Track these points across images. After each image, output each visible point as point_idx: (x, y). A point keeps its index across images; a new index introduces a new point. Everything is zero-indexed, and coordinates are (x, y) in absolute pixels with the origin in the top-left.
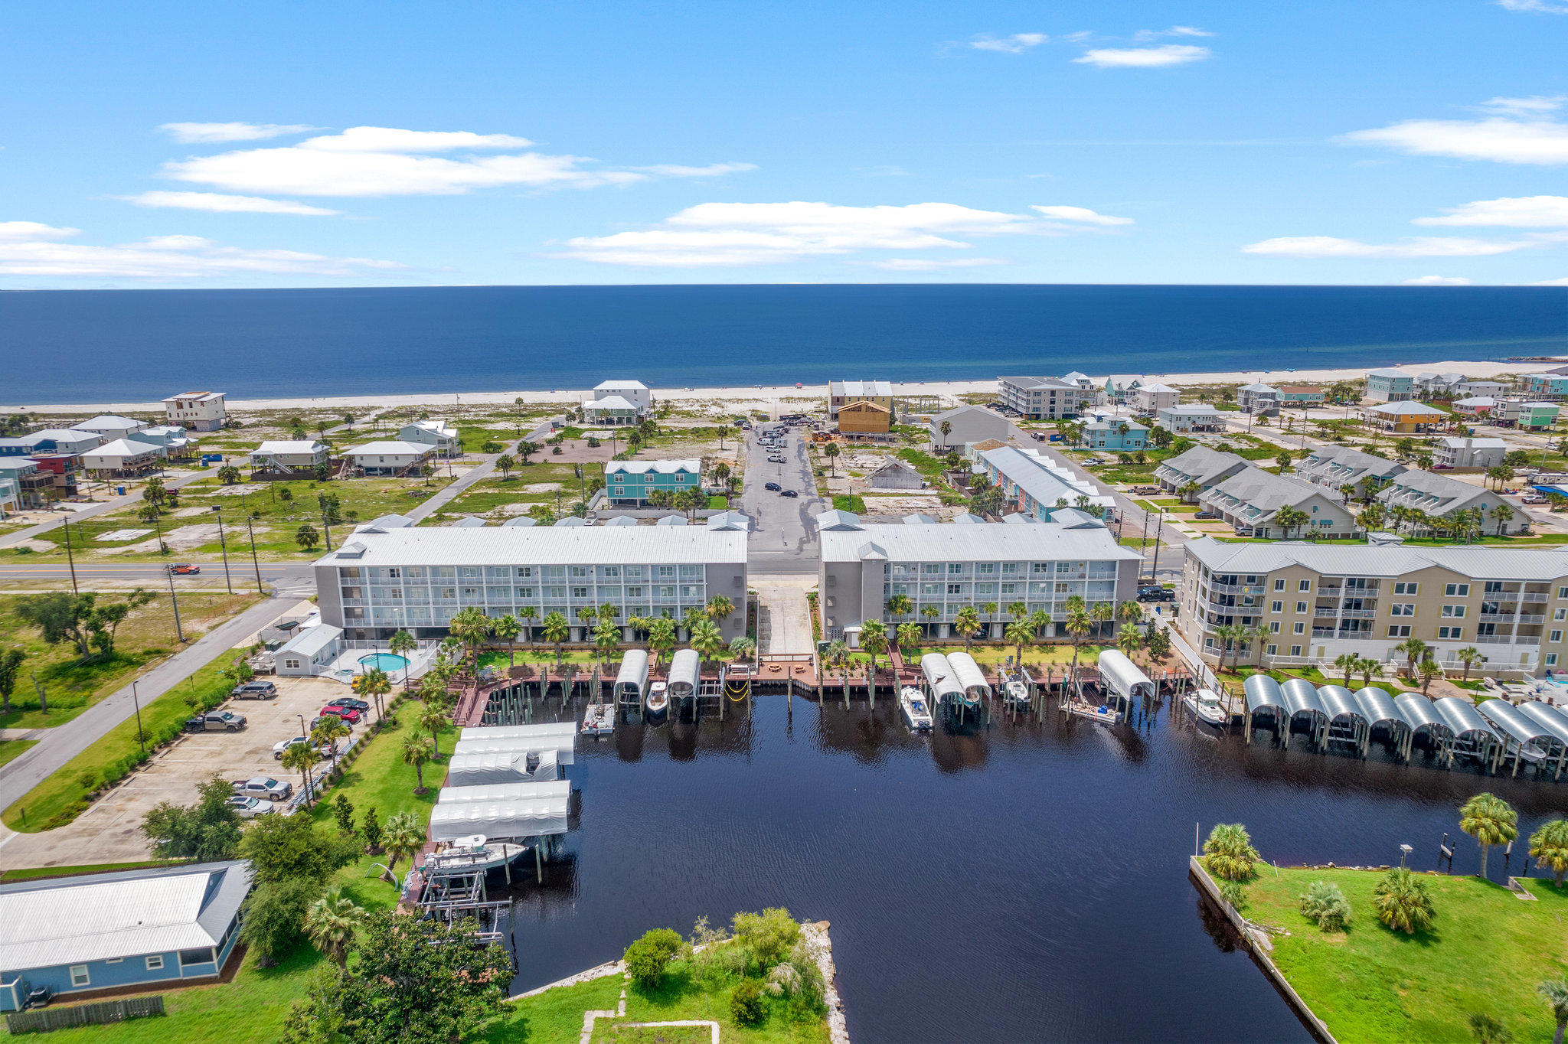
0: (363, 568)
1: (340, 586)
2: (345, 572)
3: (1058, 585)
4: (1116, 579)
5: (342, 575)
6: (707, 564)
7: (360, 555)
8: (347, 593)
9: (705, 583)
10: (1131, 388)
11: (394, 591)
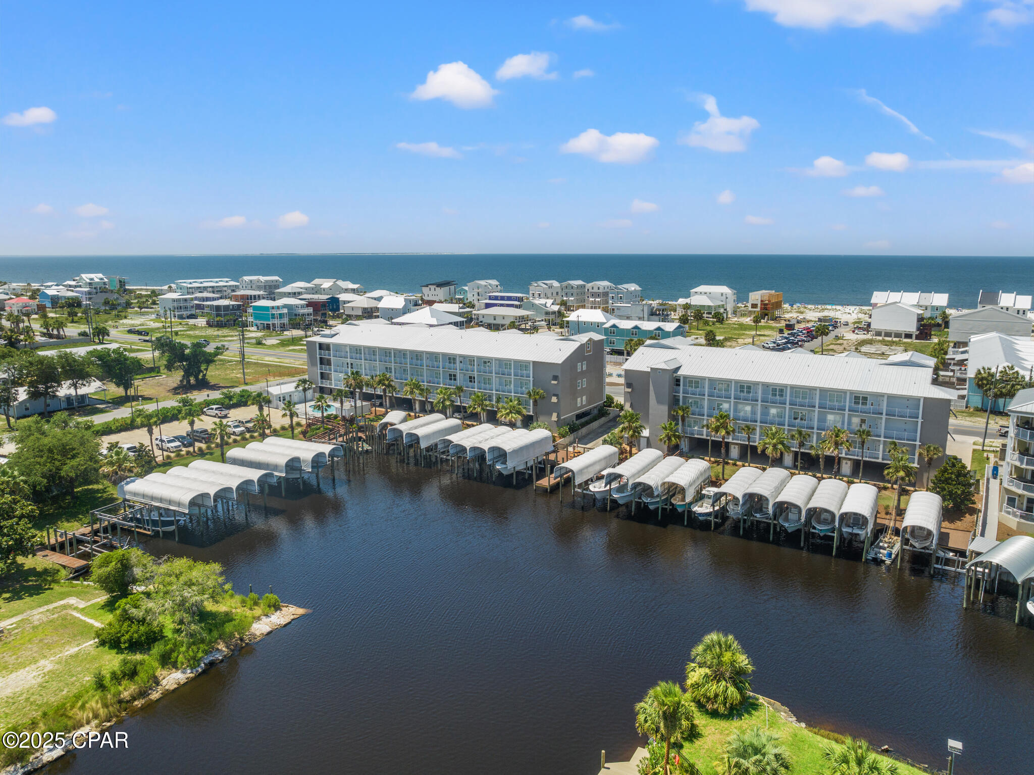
0: (330, 344)
1: (318, 356)
4: (920, 420)
6: (533, 362)
7: (333, 336)
9: (531, 379)
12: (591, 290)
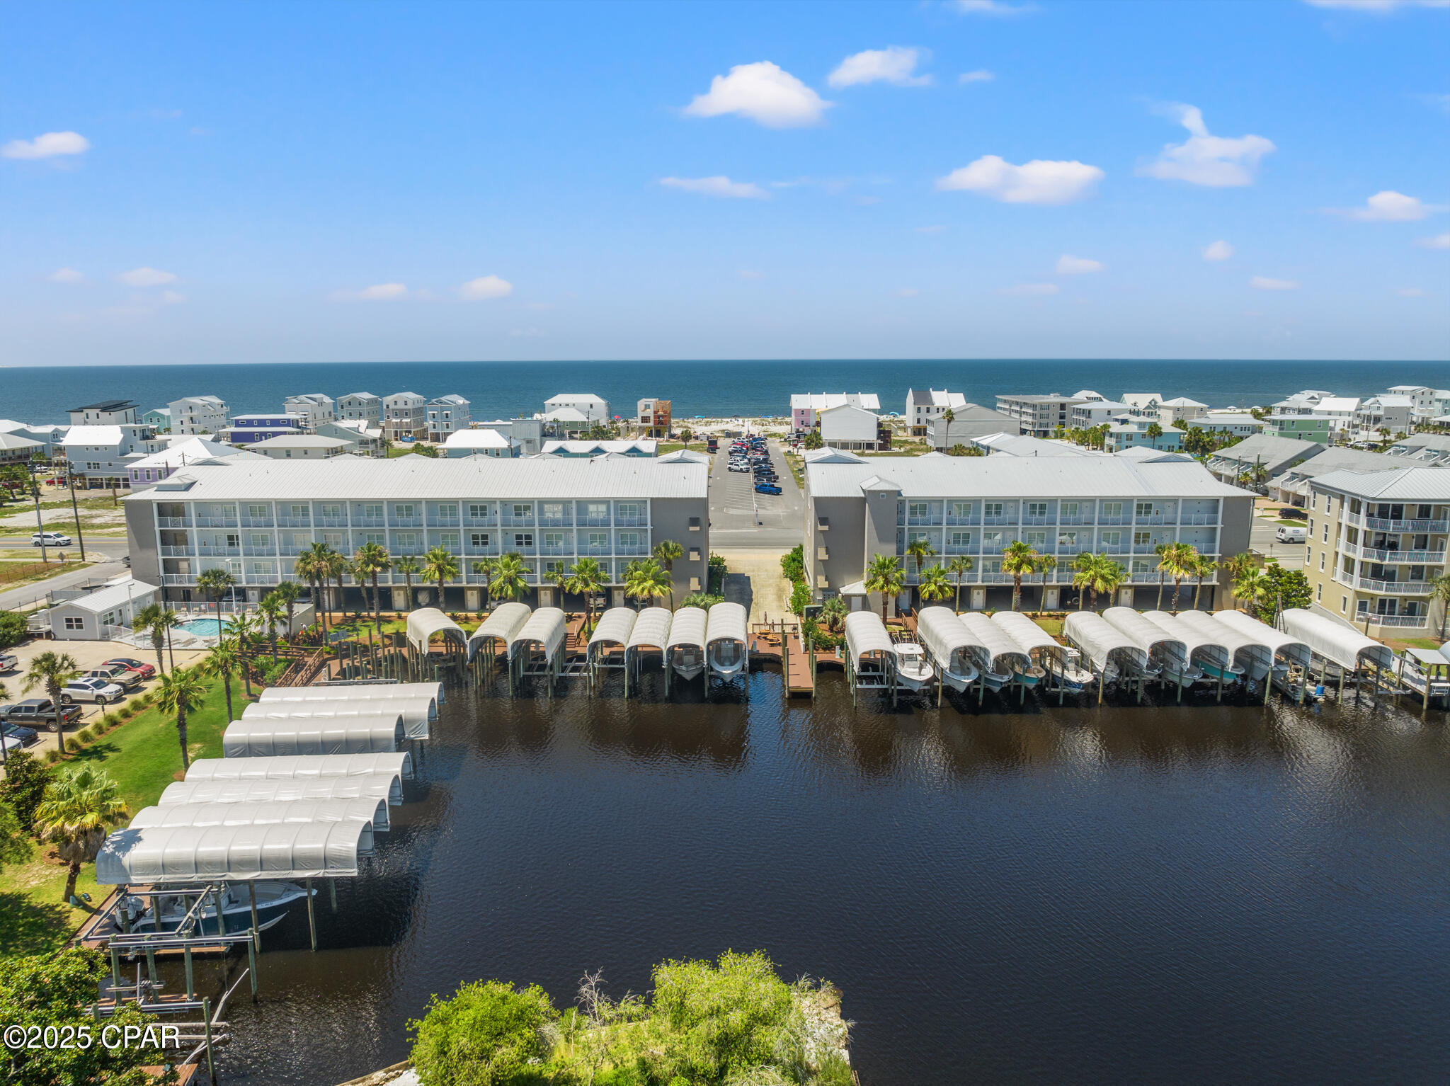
0: (189, 502)
1: (157, 529)
2: (164, 509)
3: (1138, 536)
4: (1219, 526)
5: (160, 514)
6: (652, 499)
7: (188, 487)
8: (166, 539)
9: (649, 527)
10: (1148, 407)
11: (230, 538)
12: (392, 406)
